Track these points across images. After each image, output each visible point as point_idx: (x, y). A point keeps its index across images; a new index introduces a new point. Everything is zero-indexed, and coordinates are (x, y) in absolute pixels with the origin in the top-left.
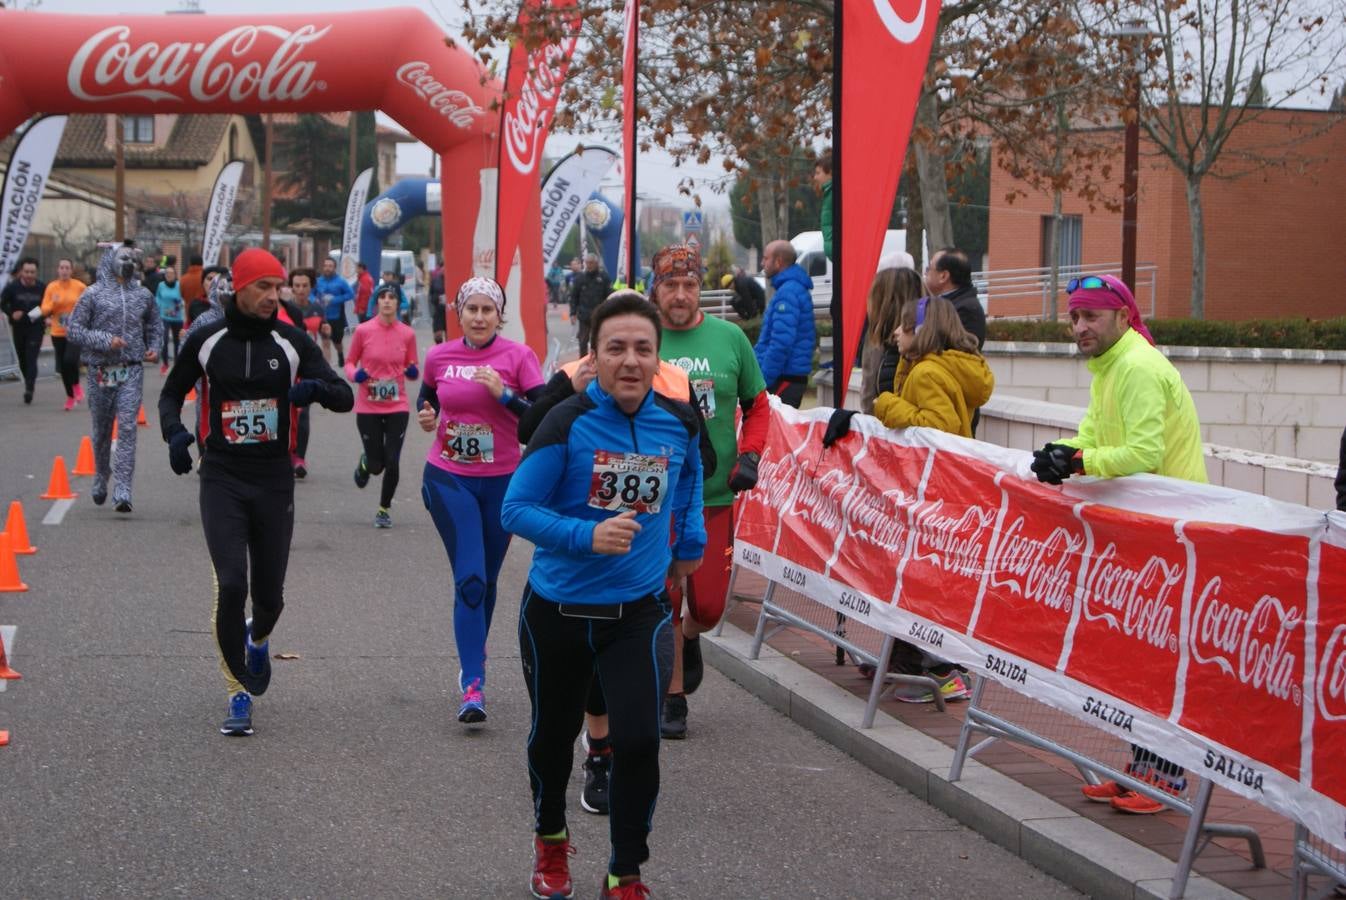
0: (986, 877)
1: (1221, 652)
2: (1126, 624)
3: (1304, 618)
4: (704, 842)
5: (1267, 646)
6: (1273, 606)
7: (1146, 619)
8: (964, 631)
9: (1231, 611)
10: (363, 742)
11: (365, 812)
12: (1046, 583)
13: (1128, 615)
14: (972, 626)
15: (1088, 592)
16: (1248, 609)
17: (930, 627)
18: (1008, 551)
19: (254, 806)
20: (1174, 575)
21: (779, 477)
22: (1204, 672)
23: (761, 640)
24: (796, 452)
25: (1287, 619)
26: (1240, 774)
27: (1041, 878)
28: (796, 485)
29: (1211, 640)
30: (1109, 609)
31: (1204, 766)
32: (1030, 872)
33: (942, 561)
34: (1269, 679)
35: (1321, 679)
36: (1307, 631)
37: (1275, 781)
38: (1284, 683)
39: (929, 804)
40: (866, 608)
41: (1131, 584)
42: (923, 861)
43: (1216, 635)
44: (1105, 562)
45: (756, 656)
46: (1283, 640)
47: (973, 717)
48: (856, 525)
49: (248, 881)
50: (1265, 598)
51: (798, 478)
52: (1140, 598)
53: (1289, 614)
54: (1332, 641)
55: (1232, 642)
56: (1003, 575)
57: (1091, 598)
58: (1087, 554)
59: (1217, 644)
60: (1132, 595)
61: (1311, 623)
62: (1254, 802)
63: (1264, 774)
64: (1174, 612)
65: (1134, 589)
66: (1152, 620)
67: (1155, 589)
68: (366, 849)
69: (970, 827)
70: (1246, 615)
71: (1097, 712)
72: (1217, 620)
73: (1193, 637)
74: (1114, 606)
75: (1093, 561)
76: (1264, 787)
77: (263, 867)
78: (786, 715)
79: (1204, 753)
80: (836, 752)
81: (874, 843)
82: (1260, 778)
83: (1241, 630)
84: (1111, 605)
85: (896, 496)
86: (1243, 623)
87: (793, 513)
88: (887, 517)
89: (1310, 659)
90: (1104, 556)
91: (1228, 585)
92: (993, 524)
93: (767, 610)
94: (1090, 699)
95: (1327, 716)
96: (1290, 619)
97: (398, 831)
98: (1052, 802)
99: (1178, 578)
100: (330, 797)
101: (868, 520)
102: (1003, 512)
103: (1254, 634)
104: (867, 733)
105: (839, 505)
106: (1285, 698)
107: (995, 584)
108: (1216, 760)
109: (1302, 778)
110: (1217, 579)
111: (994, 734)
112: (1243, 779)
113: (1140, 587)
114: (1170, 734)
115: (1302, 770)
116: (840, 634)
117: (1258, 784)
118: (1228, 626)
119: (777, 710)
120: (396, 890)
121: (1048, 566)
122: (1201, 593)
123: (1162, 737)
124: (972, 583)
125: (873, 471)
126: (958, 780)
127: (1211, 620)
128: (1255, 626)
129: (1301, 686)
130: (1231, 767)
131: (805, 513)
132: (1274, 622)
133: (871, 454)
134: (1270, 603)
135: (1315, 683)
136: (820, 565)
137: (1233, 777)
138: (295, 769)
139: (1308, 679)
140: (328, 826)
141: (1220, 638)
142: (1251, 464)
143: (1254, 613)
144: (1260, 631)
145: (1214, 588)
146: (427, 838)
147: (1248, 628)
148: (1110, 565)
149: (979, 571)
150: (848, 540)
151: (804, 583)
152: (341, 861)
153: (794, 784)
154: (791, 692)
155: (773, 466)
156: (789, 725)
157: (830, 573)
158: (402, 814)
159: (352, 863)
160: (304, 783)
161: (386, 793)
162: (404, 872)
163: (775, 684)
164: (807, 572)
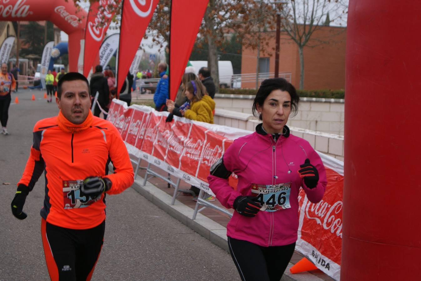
0: (198, 246)
4: (119, 236)
8: (195, 176)
12: (213, 161)
14: (196, 175)
17: (187, 175)
18: (206, 152)
21: (154, 133)
23: (146, 180)
24: (157, 125)
27: (214, 246)
28: (157, 135)
32: (211, 244)
33: (190, 156)
39: (187, 226)
40: (173, 171)
42: (181, 242)
45: (145, 184)
47: (199, 201)
48: (171, 146)
51: (158, 132)
56: (204, 159)
68: (18, 237)
69: (197, 233)
78: (151, 202)
80: (164, 212)
81: (168, 236)
85: (181, 138)
87: (157, 143)
88: (179, 144)
92: (203, 145)
93: (148, 171)
97: (29, 232)
98: (220, 225)
100: (11, 223)
101: (173, 145)
102: (205, 141)
104: (172, 206)
105: (167, 141)
107: (202, 162)
111: (205, 206)
116: (169, 179)
119: (149, 200)
120: (25, 248)
121: (214, 156)
124: (197, 162)
125: (176, 130)
126: (195, 219)
131: (160, 143)
133: (176, 126)
136: (162, 159)
140: (8, 230)
146: (37, 234)
149: (199, 159)
150: (169, 151)
151: (159, 164)
152: (10, 240)
153: (149, 221)
154: (153, 195)
155: (152, 129)
156: (152, 204)
157: (165, 161)
158: (31, 227)
159: (13, 241)
160: (3, 219)
161: (27, 222)
162: (28, 243)
163: (148, 193)
164: (161, 161)
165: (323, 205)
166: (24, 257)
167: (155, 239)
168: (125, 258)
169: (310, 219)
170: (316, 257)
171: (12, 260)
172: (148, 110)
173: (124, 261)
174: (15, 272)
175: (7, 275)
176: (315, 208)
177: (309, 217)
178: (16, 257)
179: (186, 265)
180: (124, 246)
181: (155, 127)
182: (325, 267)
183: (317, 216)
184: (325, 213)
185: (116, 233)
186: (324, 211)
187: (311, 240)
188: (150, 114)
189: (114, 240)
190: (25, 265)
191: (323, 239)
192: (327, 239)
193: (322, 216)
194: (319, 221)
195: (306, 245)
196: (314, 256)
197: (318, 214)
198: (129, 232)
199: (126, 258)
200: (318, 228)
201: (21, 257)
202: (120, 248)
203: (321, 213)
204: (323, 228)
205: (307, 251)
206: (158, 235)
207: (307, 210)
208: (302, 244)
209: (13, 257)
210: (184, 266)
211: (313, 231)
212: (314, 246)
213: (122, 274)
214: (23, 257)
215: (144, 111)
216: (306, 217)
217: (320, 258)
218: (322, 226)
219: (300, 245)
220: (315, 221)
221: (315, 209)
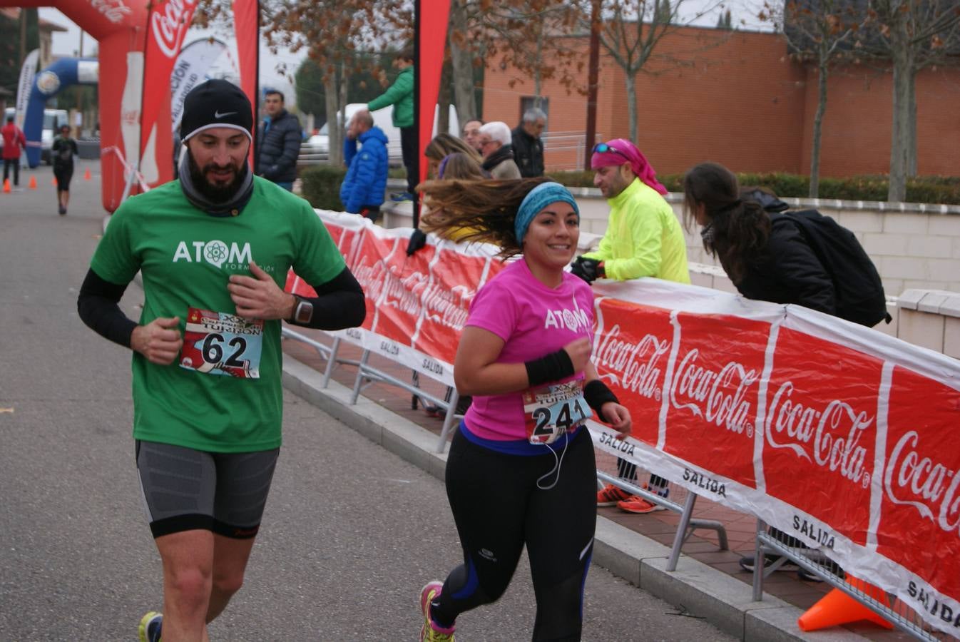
1: (693, 401)
2: (624, 381)
3: (760, 377)
5: (729, 397)
6: (737, 369)
7: (639, 378)
9: (704, 372)
10: (81, 460)
11: (91, 508)
13: (626, 374)
15: (598, 359)
16: (718, 371)
19: (11, 504)
20: (662, 348)
21: (374, 278)
22: (682, 414)
23: (359, 392)
24: (386, 259)
25: (746, 377)
26: (708, 484)
28: (386, 283)
29: (686, 392)
30: (612, 371)
31: (683, 479)
34: (728, 419)
35: (770, 418)
36: (761, 386)
37: (735, 489)
38: (740, 422)
40: (439, 370)
41: (630, 353)
43: (691, 389)
44: (612, 338)
45: (355, 402)
46: (741, 393)
48: (432, 312)
49: (16, 556)
50: (732, 363)
51: (387, 277)
52: (636, 363)
53: (749, 375)
54: (780, 393)
55: (702, 393)
57: (600, 363)
58: (599, 332)
59: (691, 395)
60: (631, 361)
61: (765, 381)
62: (718, 503)
63: (726, 484)
64: (660, 373)
65: (632, 357)
66: (644, 377)
67: (647, 358)
68: (96, 535)
70: (716, 375)
71: (610, 443)
72: (693, 379)
73: (673, 390)
74: (616, 369)
75: (602, 338)
76: (726, 493)
77: (25, 547)
78: (378, 444)
79: (684, 470)
80: (417, 469)
82: (723, 487)
83: (710, 386)
84: (614, 368)
85: (462, 291)
86: (713, 381)
87: (386, 303)
88: (454, 306)
89: (761, 406)
90: (611, 334)
91: (704, 354)
93: (364, 370)
94: (604, 433)
95: (774, 445)
96: (749, 378)
97: (118, 522)
99: (666, 349)
100: (65, 498)
101: (441, 308)
103: (719, 389)
104: (439, 457)
105: (419, 299)
106: (740, 432)
108: (691, 475)
109: (758, 487)
110: (695, 350)
112: (710, 488)
113: (637, 357)
114: (659, 458)
115: (757, 481)
117: (722, 491)
118: (701, 383)
119: (372, 440)
120: (123, 563)
122: (682, 359)
123: (653, 460)
125: (444, 272)
127: (688, 379)
128: (721, 383)
129: (753, 424)
130: (701, 479)
131: (395, 303)
132: (736, 380)
133: (442, 260)
134: (734, 368)
135: (765, 422)
136: (407, 341)
137: (703, 486)
138: (36, 478)
139: (759, 419)
140: (67, 518)
141: (693, 391)
142: (703, 273)
143: (722, 374)
144: (725, 386)
145: (692, 357)
146: (140, 527)
147: (716, 384)
148: (615, 341)
150: (426, 323)
151: (397, 353)
152: (80, 543)
153: (391, 492)
154: (383, 428)
155: (369, 269)
156: (381, 451)
157: (413, 345)
158: (118, 510)
159: (89, 544)
160: (44, 488)
161: (105, 495)
162: (127, 551)
163: (370, 422)
164: (400, 346)
165: (931, 470)
166: (129, 587)
167: (424, 540)
168: (372, 588)
169: (899, 506)
170: (921, 598)
171: (103, 595)
172: (354, 224)
173: (374, 596)
174: (124, 628)
175: (106, 636)
176: (908, 478)
177: (895, 501)
178: (111, 589)
179: (527, 607)
180: (357, 558)
181: (376, 265)
182: (953, 623)
183: (921, 498)
184: (941, 491)
185: (326, 524)
186: (938, 485)
187: (906, 555)
188: (361, 233)
189: (329, 542)
190: (142, 608)
191: (941, 555)
192: (953, 556)
193: (935, 498)
194: (925, 511)
195: (890, 568)
196: (913, 596)
197: (921, 494)
198: (356, 521)
199: (376, 588)
200: (925, 528)
201: (124, 588)
202: (351, 563)
203: (931, 489)
204: (939, 529)
205: (892, 584)
206: (426, 528)
207: (888, 481)
208: (881, 565)
209: (104, 589)
210: (522, 608)
211: (908, 534)
212: (914, 570)
213: (382, 630)
214: (127, 586)
215: (342, 226)
216: (887, 499)
217: (936, 602)
218: (937, 522)
219: (875, 566)
220: (915, 512)
221: (911, 478)
